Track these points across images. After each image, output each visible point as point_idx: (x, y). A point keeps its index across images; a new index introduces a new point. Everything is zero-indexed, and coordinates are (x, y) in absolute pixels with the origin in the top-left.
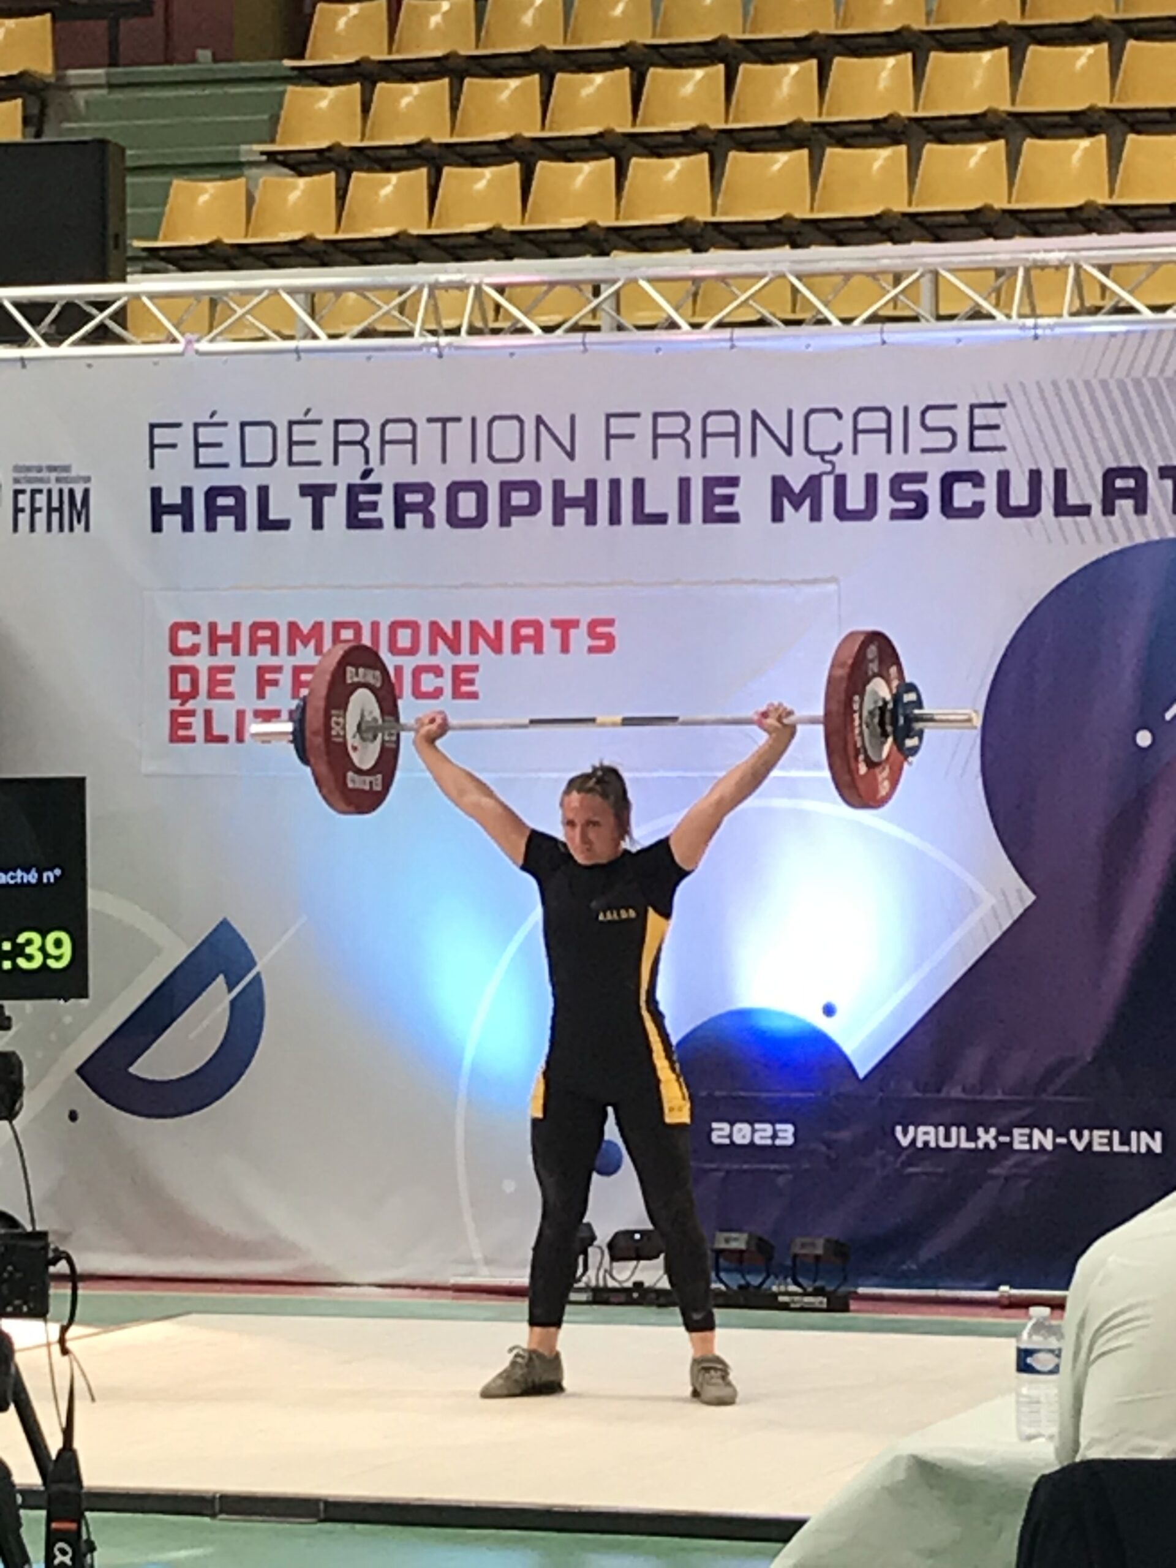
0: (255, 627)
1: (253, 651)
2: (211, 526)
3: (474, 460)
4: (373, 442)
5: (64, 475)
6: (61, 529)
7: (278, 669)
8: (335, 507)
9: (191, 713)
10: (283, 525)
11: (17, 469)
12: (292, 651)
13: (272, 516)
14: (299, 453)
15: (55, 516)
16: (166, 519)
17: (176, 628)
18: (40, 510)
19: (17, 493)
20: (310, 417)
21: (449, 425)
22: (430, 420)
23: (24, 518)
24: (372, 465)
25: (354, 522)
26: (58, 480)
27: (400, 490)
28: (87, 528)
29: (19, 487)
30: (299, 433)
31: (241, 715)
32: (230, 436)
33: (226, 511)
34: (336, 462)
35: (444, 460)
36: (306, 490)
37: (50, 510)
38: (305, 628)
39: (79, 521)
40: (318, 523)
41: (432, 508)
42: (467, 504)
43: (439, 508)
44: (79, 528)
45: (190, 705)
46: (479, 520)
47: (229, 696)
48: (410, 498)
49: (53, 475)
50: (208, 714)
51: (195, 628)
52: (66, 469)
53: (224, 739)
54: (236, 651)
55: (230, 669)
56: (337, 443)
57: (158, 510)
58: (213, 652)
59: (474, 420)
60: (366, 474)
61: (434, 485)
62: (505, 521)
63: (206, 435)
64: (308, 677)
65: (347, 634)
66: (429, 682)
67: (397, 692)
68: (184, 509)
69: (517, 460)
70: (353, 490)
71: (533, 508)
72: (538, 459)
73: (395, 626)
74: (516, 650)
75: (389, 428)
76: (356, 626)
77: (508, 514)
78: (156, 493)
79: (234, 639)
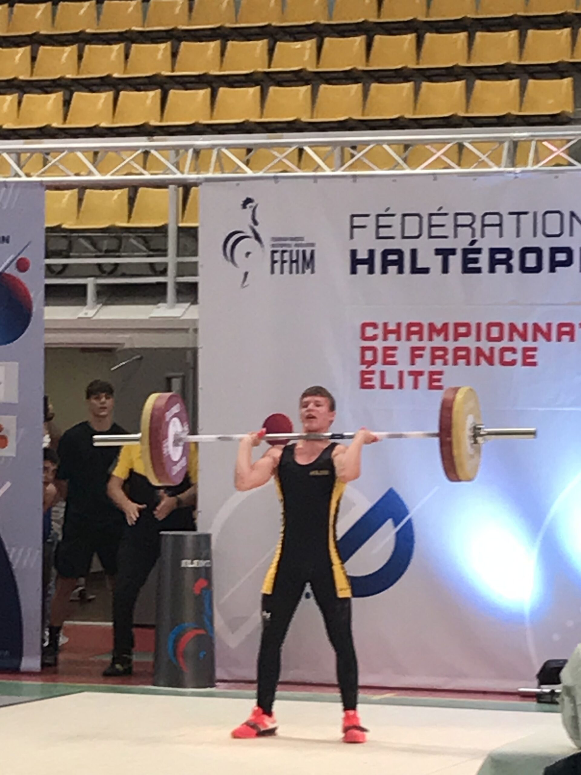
0: (410, 325)
1: (408, 339)
2: (384, 271)
3: (535, 235)
4: (477, 225)
5: (300, 242)
6: (297, 272)
7: (423, 349)
8: (455, 261)
9: (372, 372)
10: (426, 271)
11: (274, 239)
12: (431, 339)
13: (420, 265)
14: (435, 231)
15: (294, 265)
16: (359, 267)
17: (364, 326)
18: (285, 262)
19: (274, 252)
20: (442, 211)
21: (522, 216)
22: (511, 213)
23: (277, 266)
24: (475, 238)
25: (466, 270)
26: (296, 245)
27: (493, 251)
28: (313, 272)
29: (275, 249)
30: (436, 220)
31: (401, 373)
32: (396, 221)
33: (393, 263)
34: (456, 236)
35: (518, 235)
36: (438, 252)
37: (292, 262)
38: (439, 326)
39: (308, 268)
40: (445, 270)
41: (511, 262)
42: (531, 260)
43: (515, 262)
44: (308, 271)
45: (372, 368)
46: (538, 269)
47: (394, 363)
48: (499, 256)
49: (294, 243)
50: (383, 373)
51: (374, 325)
52: (301, 239)
53: (391, 387)
54: (399, 339)
55: (394, 348)
56: (457, 226)
57: (355, 262)
58: (385, 339)
59: (535, 214)
60: (473, 242)
61: (512, 249)
62: (552, 270)
63: (383, 221)
64: (440, 353)
65: (462, 330)
66: (509, 356)
67: (490, 362)
68: (369, 261)
69: (559, 236)
70: (466, 251)
71: (568, 263)
72: (571, 234)
73: (490, 325)
74: (559, 340)
75: (487, 217)
76: (467, 325)
77: (554, 265)
78: (354, 253)
79: (397, 332)
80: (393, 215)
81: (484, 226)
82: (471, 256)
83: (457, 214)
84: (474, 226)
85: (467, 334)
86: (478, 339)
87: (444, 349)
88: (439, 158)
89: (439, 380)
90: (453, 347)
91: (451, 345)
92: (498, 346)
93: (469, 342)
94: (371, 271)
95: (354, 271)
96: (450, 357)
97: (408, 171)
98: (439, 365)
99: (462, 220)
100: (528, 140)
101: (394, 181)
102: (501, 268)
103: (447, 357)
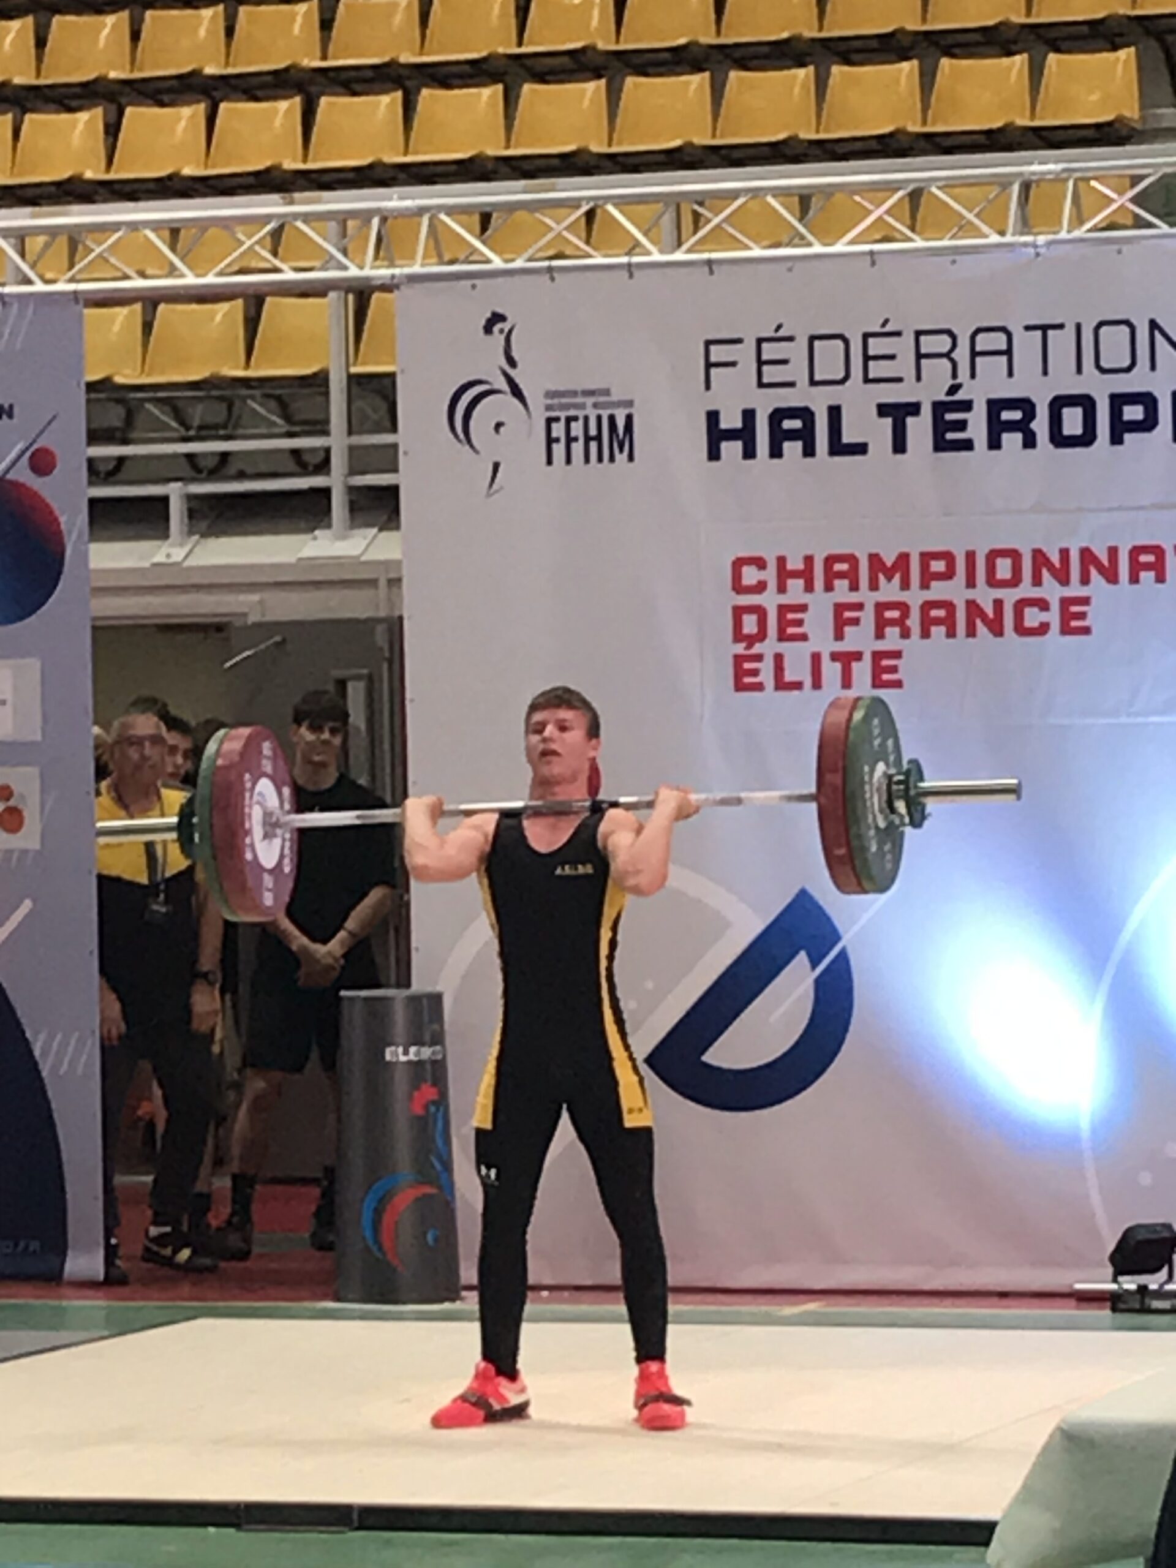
0: (830, 560)
1: (829, 587)
2: (776, 452)
3: (1079, 370)
4: (962, 355)
5: (602, 399)
6: (600, 459)
7: (860, 606)
8: (920, 428)
9: (759, 658)
10: (860, 449)
11: (550, 394)
12: (874, 586)
13: (846, 439)
14: (876, 369)
15: (593, 445)
16: (724, 446)
17: (738, 564)
18: (576, 439)
19: (550, 421)
20: (888, 328)
21: (1050, 333)
22: (1028, 328)
23: (559, 449)
24: (958, 381)
25: (941, 445)
26: (595, 406)
27: (995, 406)
28: (631, 458)
29: (554, 414)
30: (876, 346)
31: (816, 658)
32: (797, 352)
33: (792, 435)
34: (919, 378)
35: (1045, 372)
36: (883, 410)
37: (588, 439)
38: (889, 560)
39: (621, 450)
40: (899, 445)
41: (1033, 425)
42: (1073, 421)
43: (1041, 426)
44: (621, 458)
45: (757, 648)
46: (1087, 438)
47: (804, 637)
48: (1007, 415)
49: (590, 401)
50: (779, 658)
51: (760, 563)
52: (607, 392)
53: (798, 686)
54: (809, 588)
55: (803, 608)
56: (919, 356)
57: (716, 436)
58: (782, 589)
59: (1078, 327)
60: (954, 389)
61: (1034, 400)
62: (1116, 439)
63: (770, 351)
64: (894, 614)
65: (938, 566)
66: (1033, 617)
67: (997, 629)
68: (746, 434)
69: (1128, 370)
70: (939, 408)
71: (1148, 424)
72: (1153, 367)
73: (993, 555)
74: (1134, 579)
75: (980, 337)
76: (948, 557)
77: (1119, 430)
78: (713, 417)
79: (806, 574)
80: (790, 339)
81: (974, 354)
82: (949, 417)
83: (918, 334)
84: (953, 355)
85: (949, 575)
86: (971, 583)
87: (904, 608)
88: (880, 218)
89: (894, 669)
90: (920, 602)
91: (915, 597)
92: (1010, 596)
93: (954, 591)
94: (749, 453)
95: (714, 454)
96: (914, 622)
97: (818, 249)
98: (892, 639)
99: (929, 344)
100: (1059, 179)
101: (790, 270)
102: (1012, 440)
103: (908, 622)
